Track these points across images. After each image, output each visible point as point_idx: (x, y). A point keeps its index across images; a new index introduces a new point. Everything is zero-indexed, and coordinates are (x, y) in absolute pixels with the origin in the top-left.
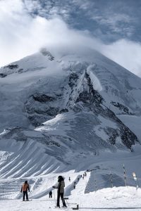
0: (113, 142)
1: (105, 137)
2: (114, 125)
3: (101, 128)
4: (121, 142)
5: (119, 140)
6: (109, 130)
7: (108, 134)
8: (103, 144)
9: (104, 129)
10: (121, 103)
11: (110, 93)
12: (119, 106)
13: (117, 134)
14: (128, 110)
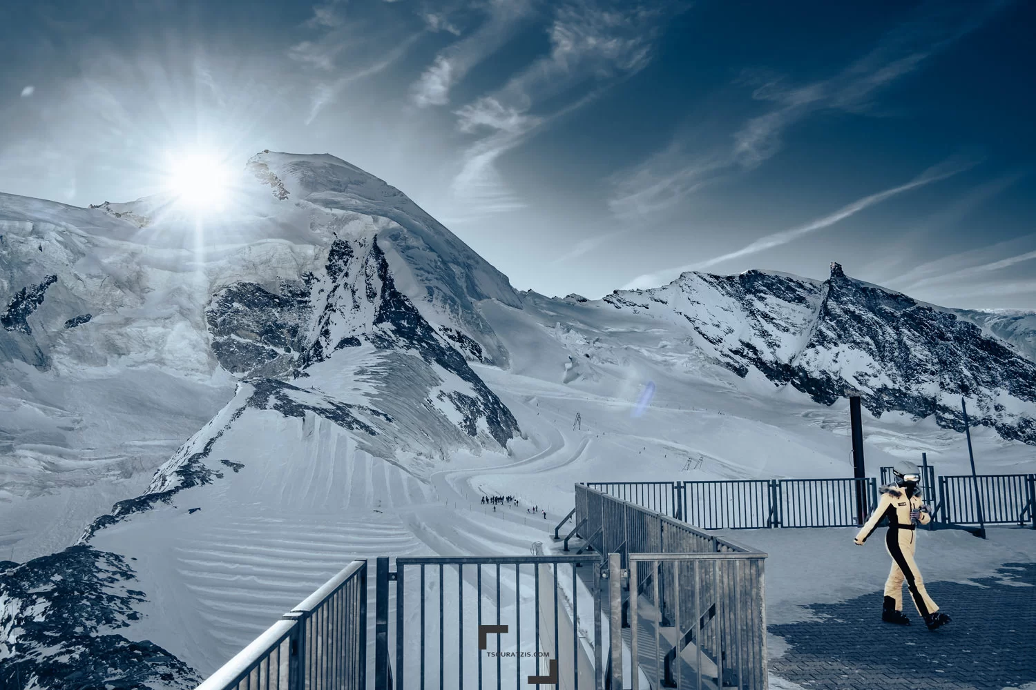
0: (473, 431)
1: (455, 417)
2: (467, 389)
3: (443, 393)
4: (487, 431)
5: (482, 423)
6: (460, 400)
7: (459, 409)
8: (456, 436)
9: (450, 396)
10: (464, 332)
11: (438, 303)
12: (461, 338)
13: (478, 411)
14: (480, 351)
